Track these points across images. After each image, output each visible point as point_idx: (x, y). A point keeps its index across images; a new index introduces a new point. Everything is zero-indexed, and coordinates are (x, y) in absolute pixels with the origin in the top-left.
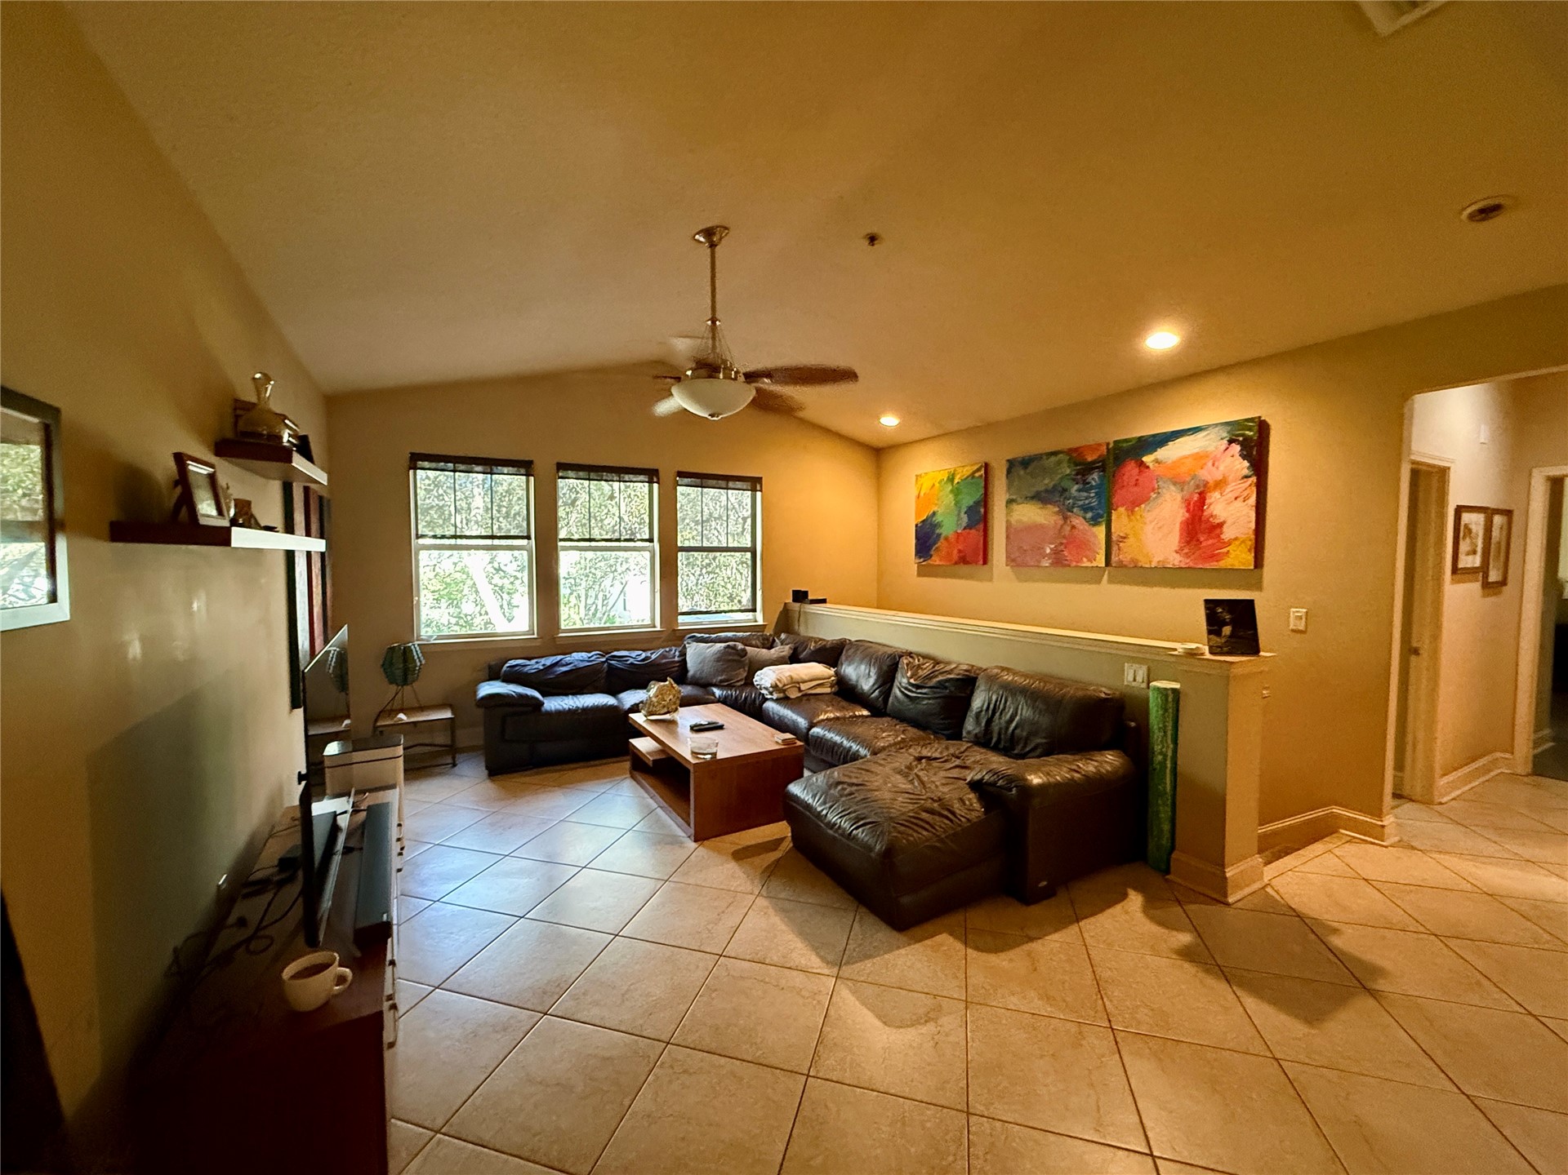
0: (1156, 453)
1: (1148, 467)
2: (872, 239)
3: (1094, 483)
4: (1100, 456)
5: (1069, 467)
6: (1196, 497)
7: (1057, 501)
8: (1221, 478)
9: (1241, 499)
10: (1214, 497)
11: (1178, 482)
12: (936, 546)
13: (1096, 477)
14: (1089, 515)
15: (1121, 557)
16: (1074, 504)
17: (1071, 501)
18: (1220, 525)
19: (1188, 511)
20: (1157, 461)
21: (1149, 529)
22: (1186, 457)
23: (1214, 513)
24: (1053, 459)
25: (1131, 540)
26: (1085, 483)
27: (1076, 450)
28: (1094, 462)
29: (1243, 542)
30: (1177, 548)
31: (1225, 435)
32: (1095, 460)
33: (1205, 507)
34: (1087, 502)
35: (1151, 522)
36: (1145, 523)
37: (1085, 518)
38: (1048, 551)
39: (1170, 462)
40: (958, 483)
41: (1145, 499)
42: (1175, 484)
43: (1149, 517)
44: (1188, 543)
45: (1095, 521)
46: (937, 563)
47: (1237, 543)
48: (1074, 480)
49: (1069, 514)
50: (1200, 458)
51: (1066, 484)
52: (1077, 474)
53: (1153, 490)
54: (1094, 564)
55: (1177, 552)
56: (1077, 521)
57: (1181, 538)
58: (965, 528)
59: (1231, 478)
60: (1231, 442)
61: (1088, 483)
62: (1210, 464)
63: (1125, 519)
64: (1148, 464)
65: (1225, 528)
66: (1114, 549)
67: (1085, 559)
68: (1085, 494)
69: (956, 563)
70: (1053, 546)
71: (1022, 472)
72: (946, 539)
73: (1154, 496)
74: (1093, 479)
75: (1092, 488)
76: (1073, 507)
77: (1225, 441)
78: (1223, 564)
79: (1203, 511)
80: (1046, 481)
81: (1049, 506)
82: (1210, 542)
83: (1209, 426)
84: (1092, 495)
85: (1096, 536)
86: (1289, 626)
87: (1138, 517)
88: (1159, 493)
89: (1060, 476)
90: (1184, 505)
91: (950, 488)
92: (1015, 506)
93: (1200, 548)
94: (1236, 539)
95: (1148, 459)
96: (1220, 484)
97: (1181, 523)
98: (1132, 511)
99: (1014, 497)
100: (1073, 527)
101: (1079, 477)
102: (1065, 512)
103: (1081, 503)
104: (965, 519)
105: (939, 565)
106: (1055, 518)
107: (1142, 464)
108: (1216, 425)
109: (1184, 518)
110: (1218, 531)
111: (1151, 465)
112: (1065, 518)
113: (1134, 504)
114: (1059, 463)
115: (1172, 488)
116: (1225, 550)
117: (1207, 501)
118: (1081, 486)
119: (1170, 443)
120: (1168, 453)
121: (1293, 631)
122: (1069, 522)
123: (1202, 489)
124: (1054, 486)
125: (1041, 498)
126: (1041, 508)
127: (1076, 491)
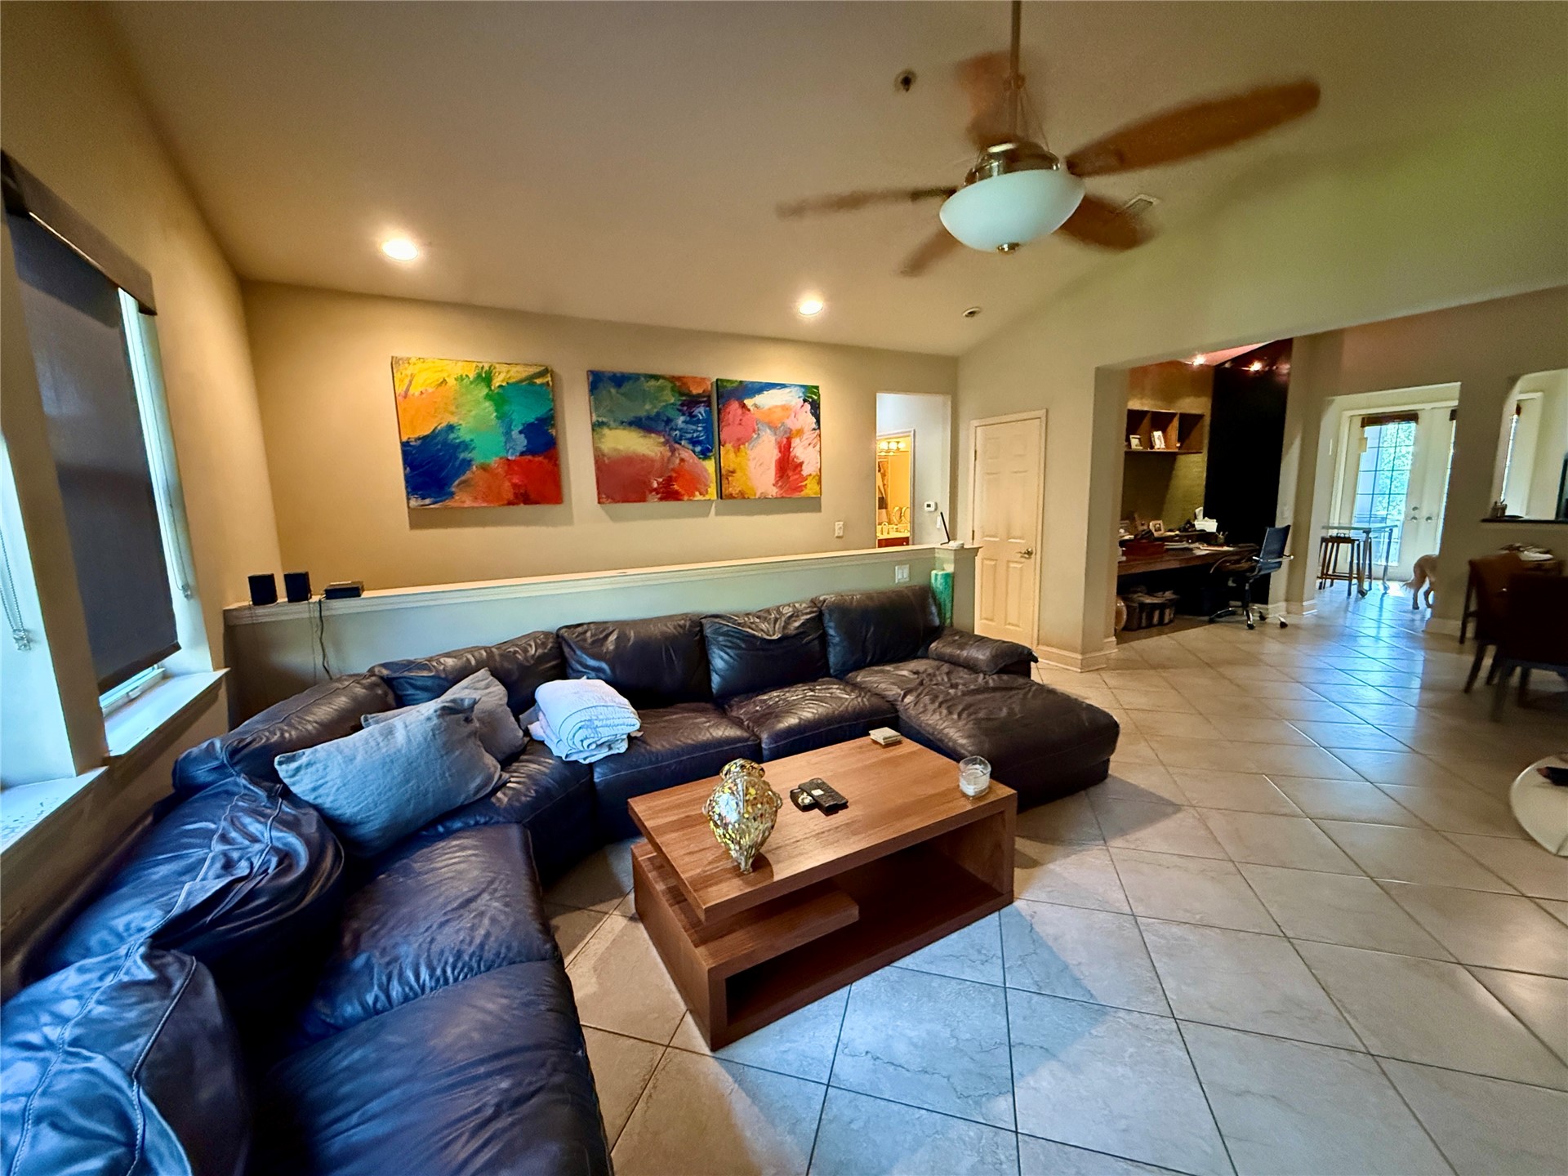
0: (754, 399)
1: (749, 410)
2: (907, 82)
3: (701, 418)
4: (704, 391)
5: (673, 396)
6: (785, 441)
7: (662, 431)
8: (800, 428)
9: (811, 446)
10: (796, 442)
11: (774, 428)
12: (463, 478)
13: (703, 412)
14: (698, 449)
15: (730, 489)
16: (681, 436)
17: (677, 432)
18: (801, 464)
19: (780, 452)
20: (755, 406)
21: (752, 464)
22: (776, 407)
23: (797, 455)
24: (652, 383)
25: (738, 475)
26: (691, 415)
27: (679, 379)
28: (699, 395)
29: (814, 477)
30: (774, 482)
31: (801, 394)
32: (699, 394)
33: (791, 450)
34: (695, 435)
35: (754, 459)
36: (749, 460)
37: (694, 452)
38: (655, 485)
39: (766, 407)
40: (500, 386)
41: (748, 439)
42: (770, 428)
43: (752, 454)
44: (781, 477)
45: (705, 454)
46: (468, 503)
47: (811, 477)
48: (680, 410)
49: (677, 446)
50: (785, 408)
51: (671, 413)
52: (682, 405)
53: (754, 431)
54: (707, 497)
55: (774, 485)
56: (687, 454)
57: (776, 474)
58: (522, 454)
59: (805, 430)
60: (805, 401)
61: (695, 416)
62: (793, 415)
63: (732, 455)
64: (749, 407)
65: (804, 467)
66: (724, 482)
67: (697, 493)
68: (694, 427)
69: (510, 503)
70: (661, 480)
71: (613, 391)
72: (484, 468)
73: (755, 436)
74: (700, 413)
75: (699, 421)
76: (681, 440)
77: (801, 399)
78: (803, 494)
79: (790, 452)
80: (648, 407)
81: (653, 435)
82: (797, 477)
83: (792, 385)
84: (700, 429)
85: (706, 470)
86: (834, 534)
87: (744, 454)
88: (759, 434)
89: (664, 404)
90: (777, 447)
91: (485, 391)
92: (606, 431)
93: (789, 482)
94: (810, 475)
95: (748, 402)
96: (800, 432)
97: (776, 461)
98: (739, 449)
99: (604, 420)
100: (682, 460)
101: (685, 408)
102: (673, 443)
103: (689, 436)
104: (521, 442)
105: (473, 508)
106: (662, 449)
107: (744, 406)
108: (796, 385)
109: (778, 457)
110: (799, 469)
111: (751, 408)
112: (673, 451)
113: (739, 443)
114: (661, 389)
115: (768, 431)
116: (804, 483)
117: (793, 445)
118: (688, 419)
119: (765, 392)
120: (765, 400)
121: (838, 537)
122: (677, 455)
123: (788, 435)
124: (658, 414)
125: (644, 425)
126: (641, 437)
127: (683, 422)
